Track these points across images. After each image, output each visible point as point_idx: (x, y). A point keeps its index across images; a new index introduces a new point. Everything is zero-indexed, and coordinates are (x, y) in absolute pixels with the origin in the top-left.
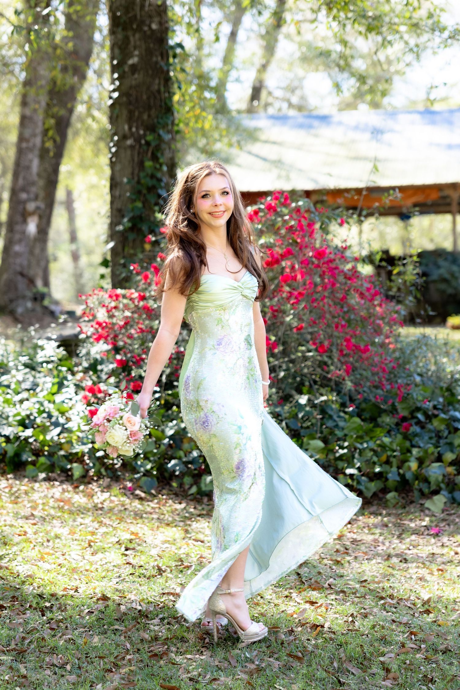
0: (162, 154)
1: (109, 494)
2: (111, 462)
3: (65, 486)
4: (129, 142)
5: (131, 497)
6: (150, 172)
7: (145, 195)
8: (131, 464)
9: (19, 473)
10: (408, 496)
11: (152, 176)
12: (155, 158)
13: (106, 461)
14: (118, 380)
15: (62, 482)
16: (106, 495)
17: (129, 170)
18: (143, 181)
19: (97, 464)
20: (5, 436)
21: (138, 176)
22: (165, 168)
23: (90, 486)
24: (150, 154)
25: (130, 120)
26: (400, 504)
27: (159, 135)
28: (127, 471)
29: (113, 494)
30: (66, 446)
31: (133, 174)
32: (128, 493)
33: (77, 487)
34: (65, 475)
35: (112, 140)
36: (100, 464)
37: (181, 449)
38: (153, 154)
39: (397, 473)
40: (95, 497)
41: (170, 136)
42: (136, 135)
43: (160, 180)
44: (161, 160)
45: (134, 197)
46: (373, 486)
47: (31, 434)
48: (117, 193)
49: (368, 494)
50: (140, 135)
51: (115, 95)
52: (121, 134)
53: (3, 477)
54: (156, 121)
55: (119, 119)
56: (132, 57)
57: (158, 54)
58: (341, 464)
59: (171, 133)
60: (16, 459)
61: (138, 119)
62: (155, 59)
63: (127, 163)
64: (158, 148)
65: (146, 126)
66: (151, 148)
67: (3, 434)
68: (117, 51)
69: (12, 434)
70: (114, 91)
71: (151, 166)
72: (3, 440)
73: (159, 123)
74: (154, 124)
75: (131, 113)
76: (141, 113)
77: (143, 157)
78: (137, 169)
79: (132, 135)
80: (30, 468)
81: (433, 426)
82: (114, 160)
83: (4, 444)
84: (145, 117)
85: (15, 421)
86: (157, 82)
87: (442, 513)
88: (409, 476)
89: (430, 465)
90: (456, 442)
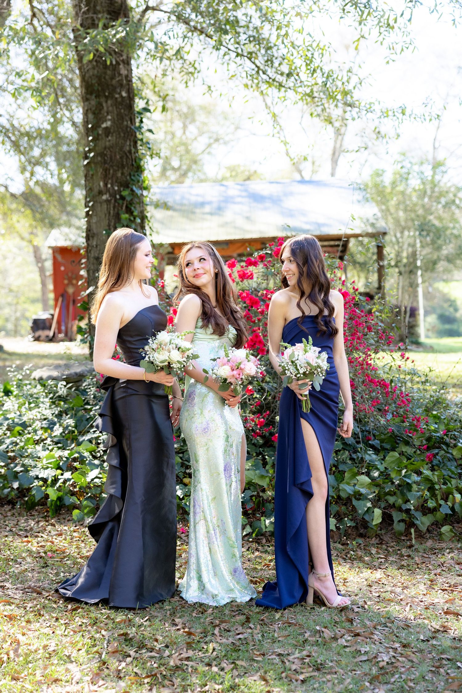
0: (135, 207)
4: (104, 197)
6: (125, 224)
9: (61, 517)
12: (129, 211)
20: (42, 479)
22: (138, 221)
24: (124, 208)
25: (105, 178)
26: (455, 537)
27: (132, 190)
32: (183, 536)
38: (127, 207)
39: (447, 507)
41: (140, 192)
44: (135, 213)
46: (427, 521)
47: (71, 477)
48: (95, 243)
49: (424, 529)
50: (115, 191)
51: (92, 155)
52: (96, 190)
53: (47, 521)
54: (128, 178)
55: (94, 177)
56: (106, 121)
57: (127, 118)
58: (391, 500)
59: (141, 189)
60: (58, 503)
61: (112, 177)
62: (125, 123)
63: (103, 216)
64: (131, 203)
65: (120, 183)
66: (125, 202)
67: (40, 477)
68: (91, 116)
69: (50, 476)
70: (90, 151)
71: (126, 218)
72: (41, 483)
73: (132, 180)
74: (127, 180)
75: (106, 171)
76: (115, 171)
77: (118, 210)
78: (113, 221)
79: (108, 190)
80: (76, 512)
81: (452, 455)
82: (90, 213)
83: (44, 488)
84: (119, 175)
85: (50, 463)
86: (128, 143)
88: (457, 508)
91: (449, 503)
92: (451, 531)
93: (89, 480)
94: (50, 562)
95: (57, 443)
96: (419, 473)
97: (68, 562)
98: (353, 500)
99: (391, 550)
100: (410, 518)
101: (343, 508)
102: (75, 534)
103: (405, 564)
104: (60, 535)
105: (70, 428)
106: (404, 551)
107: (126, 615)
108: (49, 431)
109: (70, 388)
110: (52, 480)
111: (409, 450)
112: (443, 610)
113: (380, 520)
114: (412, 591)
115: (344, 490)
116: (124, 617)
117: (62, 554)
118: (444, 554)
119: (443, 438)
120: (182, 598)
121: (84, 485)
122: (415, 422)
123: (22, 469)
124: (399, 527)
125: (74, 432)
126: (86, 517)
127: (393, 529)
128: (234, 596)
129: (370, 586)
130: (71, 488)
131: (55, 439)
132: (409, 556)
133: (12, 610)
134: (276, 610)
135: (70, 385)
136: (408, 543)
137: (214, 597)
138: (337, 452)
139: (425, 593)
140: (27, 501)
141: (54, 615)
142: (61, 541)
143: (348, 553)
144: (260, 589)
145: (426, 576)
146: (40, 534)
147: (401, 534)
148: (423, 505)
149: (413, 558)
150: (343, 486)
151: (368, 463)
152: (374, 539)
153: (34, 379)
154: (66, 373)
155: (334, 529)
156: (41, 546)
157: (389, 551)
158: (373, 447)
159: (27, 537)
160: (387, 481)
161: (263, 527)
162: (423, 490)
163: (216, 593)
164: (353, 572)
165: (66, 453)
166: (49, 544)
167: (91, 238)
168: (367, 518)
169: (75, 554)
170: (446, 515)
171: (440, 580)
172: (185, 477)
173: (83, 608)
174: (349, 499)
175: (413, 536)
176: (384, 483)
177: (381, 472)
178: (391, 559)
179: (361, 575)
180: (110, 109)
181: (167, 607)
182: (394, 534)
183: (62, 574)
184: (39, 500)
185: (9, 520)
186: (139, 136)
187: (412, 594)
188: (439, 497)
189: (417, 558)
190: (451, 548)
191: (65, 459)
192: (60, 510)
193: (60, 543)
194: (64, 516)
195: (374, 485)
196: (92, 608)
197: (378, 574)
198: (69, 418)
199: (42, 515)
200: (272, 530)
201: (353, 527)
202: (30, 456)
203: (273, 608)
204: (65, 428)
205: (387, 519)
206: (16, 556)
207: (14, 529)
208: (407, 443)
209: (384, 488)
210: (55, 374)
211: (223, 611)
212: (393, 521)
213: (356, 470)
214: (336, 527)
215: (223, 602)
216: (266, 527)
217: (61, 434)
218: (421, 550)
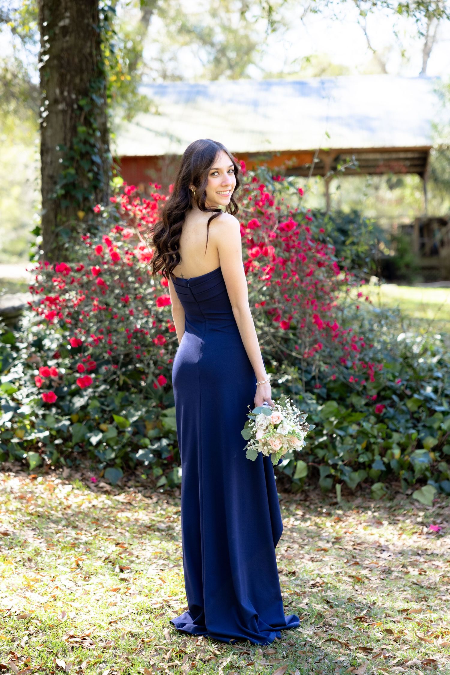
0: (95, 119)
1: (71, 486)
2: (70, 450)
3: (21, 478)
4: (61, 107)
5: (95, 489)
6: (82, 137)
7: (78, 161)
8: (93, 453)
10: (391, 486)
11: (86, 142)
12: (88, 123)
13: (64, 449)
14: (72, 361)
15: (17, 472)
16: (68, 488)
17: (60, 136)
18: (75, 147)
19: (55, 452)
21: (71, 142)
22: (98, 134)
23: (50, 476)
24: (82, 119)
25: (62, 84)
26: (387, 495)
27: (92, 100)
28: (86, 459)
29: (75, 486)
30: (20, 433)
31: (65, 139)
32: (92, 485)
33: (35, 478)
34: (20, 464)
35: (43, 104)
36: (58, 452)
37: (145, 436)
38: (86, 118)
39: (382, 462)
40: (57, 491)
41: (102, 101)
42: (68, 100)
43: (93, 146)
44: (95, 126)
45: (67, 164)
46: (357, 477)
48: (49, 159)
49: (353, 486)
50: (73, 100)
51: (46, 58)
52: (52, 97)
54: (88, 85)
55: (50, 83)
56: (63, 18)
57: (89, 15)
58: (321, 453)
59: (104, 97)
61: (70, 83)
62: (86, 21)
63: (59, 128)
64: (90, 113)
65: (79, 90)
66: (84, 113)
68: (47, 12)
70: (44, 53)
71: (84, 132)
73: (92, 87)
74: (86, 87)
75: (62, 77)
76: (72, 77)
77: (75, 122)
78: (69, 135)
79: (64, 99)
81: (406, 407)
82: (45, 125)
84: (77, 80)
86: (89, 44)
87: (434, 505)
88: (393, 465)
89: (412, 452)
90: (436, 426)
91: (385, 460)
92: (382, 488)
96: (359, 424)
99: (312, 507)
100: (337, 474)
106: (326, 508)
111: (360, 401)
113: (304, 474)
118: (367, 513)
124: (325, 483)
127: (320, 487)
136: (335, 500)
147: (328, 490)
148: (354, 460)
152: (299, 495)
157: (310, 509)
158: (319, 396)
161: (175, 478)
167: (45, 154)
168: (288, 472)
170: (381, 471)
172: (104, 422)
175: (339, 493)
180: (69, 4)
182: (321, 490)
186: (103, 37)
188: (376, 452)
190: (378, 507)
205: (313, 473)
212: (319, 476)
218: (345, 508)
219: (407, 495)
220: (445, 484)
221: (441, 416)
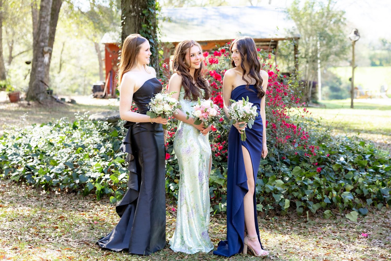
0: (150, 20)
4: (133, 14)
6: (144, 30)
9: (103, 200)
11: (146, 32)
12: (147, 22)
17: (133, 29)
20: (93, 178)
22: (152, 28)
24: (144, 20)
25: (133, 3)
26: (333, 217)
27: (149, 10)
31: (135, 31)
32: (173, 213)
38: (146, 20)
39: (328, 199)
41: (154, 11)
43: (150, 34)
44: (151, 24)
46: (316, 207)
47: (109, 177)
49: (314, 211)
50: (139, 10)
52: (128, 10)
53: (95, 203)
54: (147, 3)
55: (127, 2)
58: (296, 194)
59: (154, 10)
60: (102, 192)
61: (137, 2)
63: (132, 25)
64: (148, 18)
65: (142, 6)
66: (145, 17)
67: (91, 177)
69: (97, 177)
71: (145, 27)
72: (92, 180)
73: (149, 4)
74: (146, 5)
77: (140, 22)
78: (137, 28)
79: (135, 10)
80: (112, 198)
81: (332, 168)
82: (124, 23)
83: (93, 183)
84: (141, 1)
85: (97, 169)
87: (358, 222)
88: (334, 200)
89: (342, 193)
90: (351, 178)
91: (330, 197)
92: (330, 213)
93: (119, 179)
94: (95, 226)
95: (102, 158)
96: (312, 179)
97: (106, 227)
98: (273, 194)
99: (294, 223)
100: (306, 205)
101: (267, 198)
102: (111, 211)
103: (302, 232)
104: (102, 211)
105: (109, 149)
106: (302, 224)
107: (137, 259)
108: (98, 150)
109: (110, 126)
110: (99, 179)
111: (307, 165)
112: (323, 259)
113: (289, 206)
114: (306, 248)
115: (268, 188)
116: (136, 259)
117: (103, 222)
118: (325, 227)
119: (327, 159)
120: (170, 249)
121: (117, 182)
122: (311, 149)
123: (81, 172)
124: (300, 210)
125: (111, 151)
126: (117, 201)
127: (296, 211)
128: (201, 249)
129: (281, 244)
130: (110, 184)
131: (101, 155)
132: (305, 227)
133: (71, 254)
134: (225, 257)
135: (110, 124)
136: (305, 220)
137: (190, 248)
138: (265, 166)
139: (313, 249)
140: (84, 191)
141: (96, 258)
142: (102, 214)
143: (269, 225)
144: (217, 245)
145: (314, 239)
146: (91, 210)
147: (301, 214)
148: (314, 198)
149: (307, 229)
150: (267, 186)
151: (283, 173)
152: (284, 217)
153: (90, 120)
154: (109, 117)
155: (262, 211)
156: (91, 217)
157: (293, 224)
158: (286, 163)
159: (83, 211)
160: (293, 183)
161: (220, 208)
162: (314, 189)
163: (191, 246)
164: (272, 236)
165: (107, 163)
166: (95, 216)
168: (281, 204)
169: (110, 222)
170: (328, 204)
171: (322, 241)
172: (176, 179)
173: (112, 254)
174: (271, 193)
175: (308, 216)
176: (291, 184)
177: (290, 178)
178: (294, 229)
179: (276, 238)
181: (162, 254)
182: (297, 214)
183: (102, 234)
184: (91, 191)
185: (73, 201)
187: (306, 249)
188: (324, 193)
189: (309, 229)
190: (330, 223)
191: (106, 167)
192: (103, 196)
193: (102, 215)
194: (105, 200)
195: (286, 185)
196: (118, 254)
197: (287, 237)
198: (109, 143)
199: (92, 199)
200: (225, 210)
201: (273, 210)
202: (87, 165)
203: (223, 256)
204: (107, 149)
205: (293, 205)
206: (76, 223)
207: (76, 207)
208: (306, 161)
209: (291, 187)
210: (102, 117)
211: (194, 257)
212: (296, 207)
213: (275, 177)
214: (263, 210)
215: (194, 252)
216: (222, 209)
217: (105, 152)
218: (312, 224)
219: (342, 216)
220: (361, 210)
221: (352, 173)
